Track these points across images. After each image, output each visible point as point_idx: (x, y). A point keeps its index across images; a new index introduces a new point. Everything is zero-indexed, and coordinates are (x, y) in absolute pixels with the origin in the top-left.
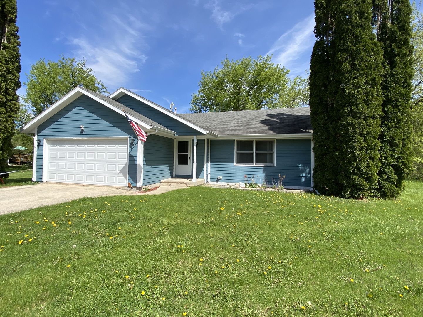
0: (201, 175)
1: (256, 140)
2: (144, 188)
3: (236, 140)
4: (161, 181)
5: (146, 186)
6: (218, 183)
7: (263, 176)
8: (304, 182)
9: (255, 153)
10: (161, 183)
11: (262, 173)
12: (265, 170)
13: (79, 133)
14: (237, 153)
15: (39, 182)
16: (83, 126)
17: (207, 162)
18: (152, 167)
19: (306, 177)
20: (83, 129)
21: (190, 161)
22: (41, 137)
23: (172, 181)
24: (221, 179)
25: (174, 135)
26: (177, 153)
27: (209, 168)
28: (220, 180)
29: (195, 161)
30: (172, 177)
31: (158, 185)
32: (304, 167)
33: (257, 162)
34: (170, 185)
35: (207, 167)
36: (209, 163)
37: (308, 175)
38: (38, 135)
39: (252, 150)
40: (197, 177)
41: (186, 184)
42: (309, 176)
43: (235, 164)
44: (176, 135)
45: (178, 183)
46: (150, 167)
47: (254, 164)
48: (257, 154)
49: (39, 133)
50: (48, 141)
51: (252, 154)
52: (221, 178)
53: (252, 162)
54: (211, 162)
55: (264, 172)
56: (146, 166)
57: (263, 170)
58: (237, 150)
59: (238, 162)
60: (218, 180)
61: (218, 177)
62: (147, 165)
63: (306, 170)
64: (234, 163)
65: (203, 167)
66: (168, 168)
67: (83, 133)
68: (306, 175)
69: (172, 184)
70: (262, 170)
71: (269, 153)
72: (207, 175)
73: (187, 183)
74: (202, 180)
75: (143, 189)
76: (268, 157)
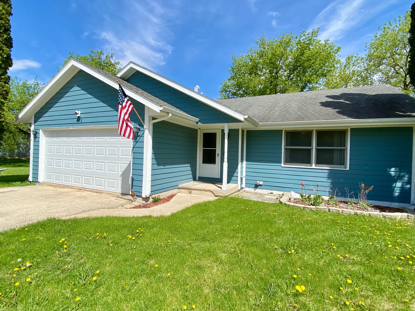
0: (233, 178)
1: (316, 130)
2: (153, 198)
3: (285, 131)
4: (179, 186)
5: (156, 195)
6: (257, 190)
7: (328, 184)
8: (398, 196)
9: (316, 148)
10: (179, 188)
11: (325, 180)
12: (332, 175)
13: (75, 121)
14: (286, 149)
15: (35, 182)
16: (79, 112)
17: (242, 160)
18: (166, 167)
19: (402, 188)
20: (80, 116)
21: (218, 159)
22: (37, 127)
23: (193, 187)
24: (261, 185)
25: (197, 123)
26: (202, 148)
27: (244, 169)
28: (259, 187)
29: (226, 160)
30: (194, 179)
31: (175, 191)
32: (400, 172)
33: (318, 162)
34: (190, 193)
35: (242, 168)
36: (245, 162)
37: (406, 185)
38: (35, 124)
39: (310, 144)
40: (228, 182)
41: (212, 192)
42: (408, 186)
43: (283, 165)
44: (199, 123)
45: (201, 190)
46: (163, 167)
47: (314, 165)
48: (318, 150)
49: (35, 122)
50: (45, 132)
51: (310, 151)
52: (261, 183)
53: (309, 162)
54: (247, 161)
55: (329, 178)
56: (156, 167)
57: (328, 175)
58: (287, 145)
59: (287, 161)
60: (257, 186)
61: (258, 182)
62: (158, 164)
63: (403, 176)
64: (281, 163)
65: (237, 167)
66: (189, 168)
67: (79, 121)
68: (402, 185)
69: (193, 191)
70: (326, 175)
71: (338, 149)
72: (241, 178)
73: (215, 190)
74: (235, 187)
75: (151, 200)
76: (336, 155)
